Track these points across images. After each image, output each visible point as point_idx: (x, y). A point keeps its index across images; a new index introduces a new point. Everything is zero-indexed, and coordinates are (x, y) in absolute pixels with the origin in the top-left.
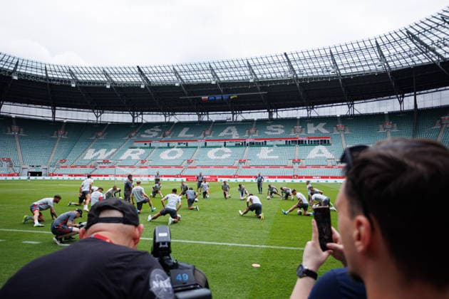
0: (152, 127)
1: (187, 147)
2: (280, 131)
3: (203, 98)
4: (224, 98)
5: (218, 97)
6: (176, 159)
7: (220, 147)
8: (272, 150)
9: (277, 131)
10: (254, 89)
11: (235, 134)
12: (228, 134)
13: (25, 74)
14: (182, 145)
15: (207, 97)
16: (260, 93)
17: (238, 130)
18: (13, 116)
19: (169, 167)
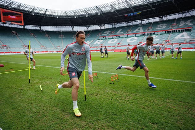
0: (107, 30)
1: (120, 38)
2: (164, 27)
3: (125, 15)
4: (135, 14)
5: (132, 14)
6: (114, 43)
7: (133, 37)
8: (157, 37)
9: (162, 27)
10: (149, 7)
11: (141, 30)
12: (138, 30)
13: (61, 16)
14: (118, 37)
15: (127, 15)
16: (153, 9)
17: (143, 29)
18: (61, 31)
19: (110, 46)
